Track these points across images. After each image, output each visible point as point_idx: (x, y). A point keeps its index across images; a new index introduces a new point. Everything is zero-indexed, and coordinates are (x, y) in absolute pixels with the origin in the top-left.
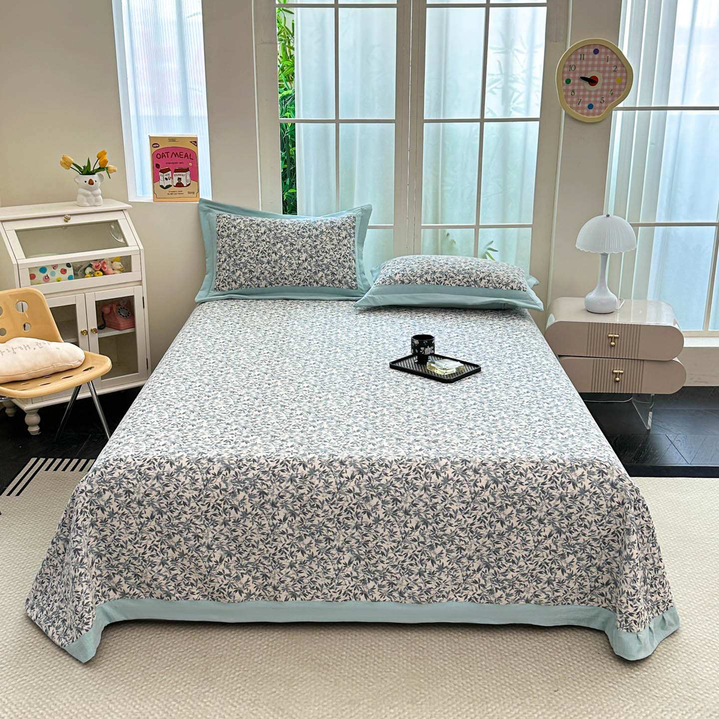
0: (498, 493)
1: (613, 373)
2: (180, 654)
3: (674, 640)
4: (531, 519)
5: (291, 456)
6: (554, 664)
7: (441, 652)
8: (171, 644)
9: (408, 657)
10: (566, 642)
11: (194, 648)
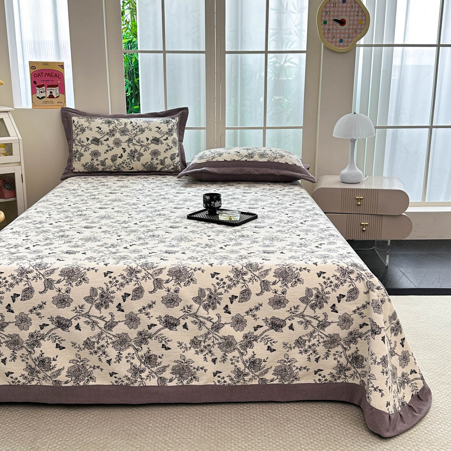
1: (361, 224)
2: (15, 428)
6: (319, 428)
8: (9, 421)
10: (329, 412)
11: (27, 423)
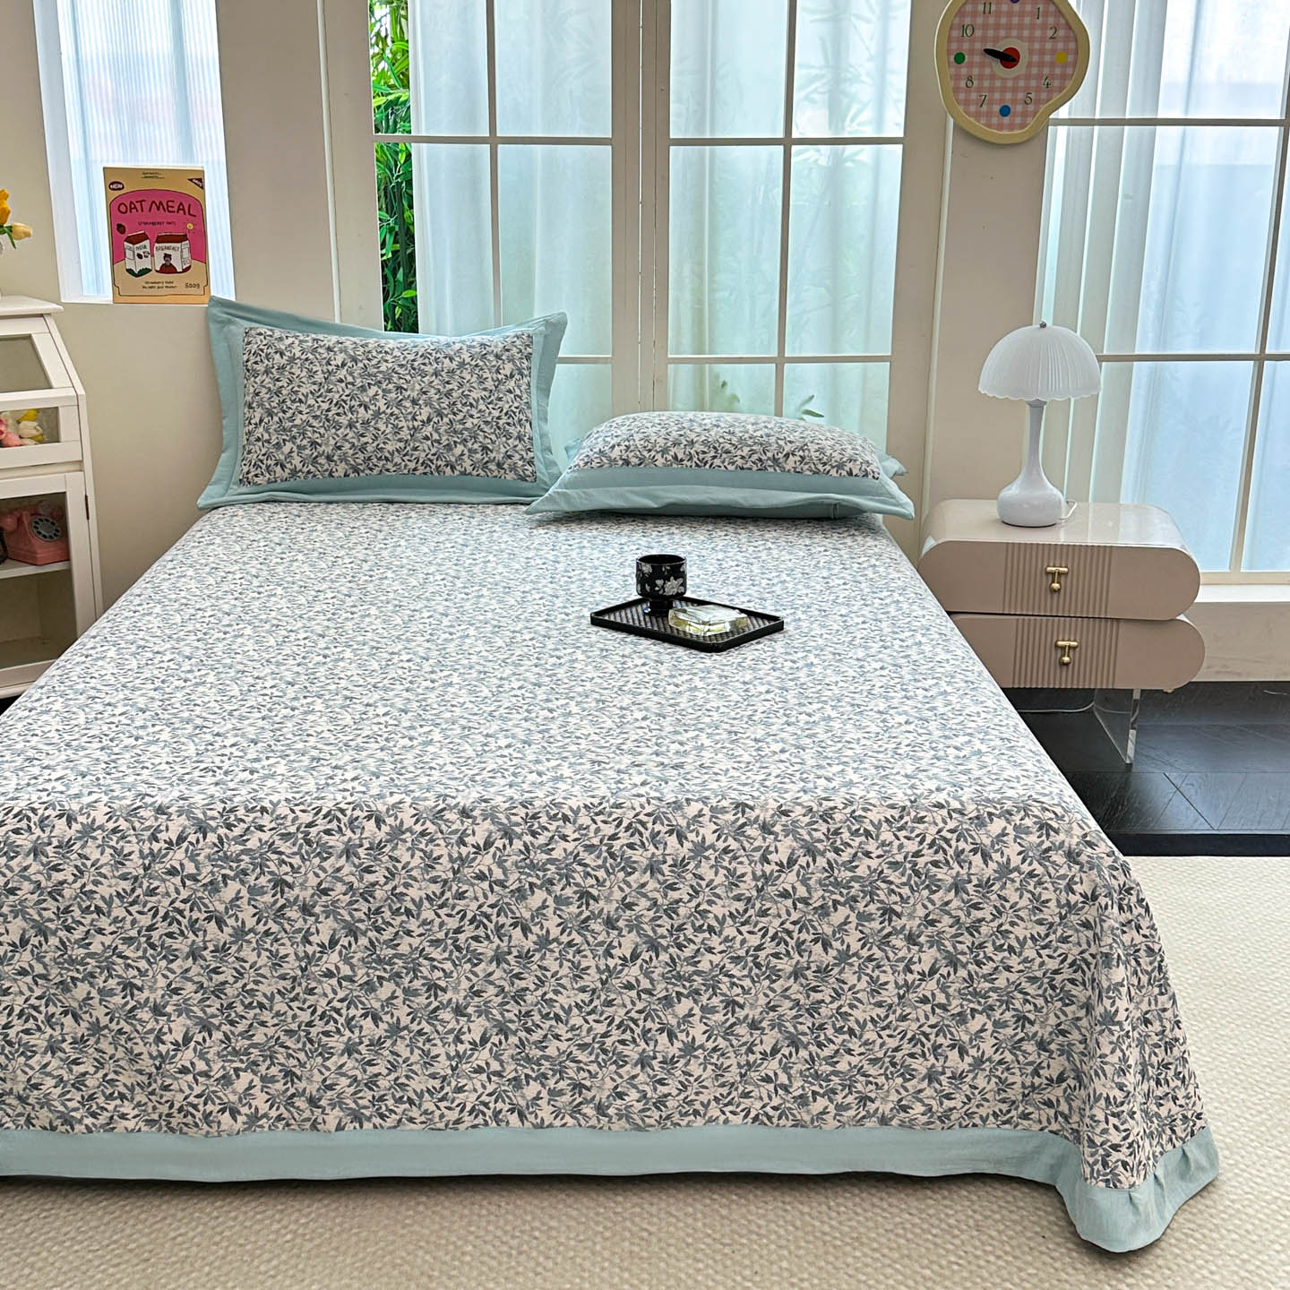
0: (815, 878)
1: (1057, 646)
2: (90, 1256)
3: (1209, 1202)
4: (890, 934)
5: (350, 799)
6: (944, 1262)
7: (690, 1240)
8: (72, 1234)
9: (614, 1254)
10: (970, 1213)
11: (123, 1241)
